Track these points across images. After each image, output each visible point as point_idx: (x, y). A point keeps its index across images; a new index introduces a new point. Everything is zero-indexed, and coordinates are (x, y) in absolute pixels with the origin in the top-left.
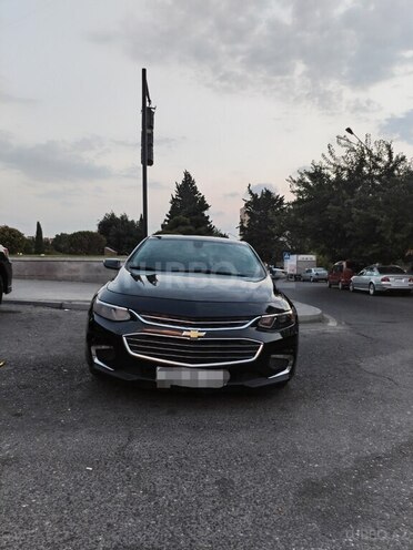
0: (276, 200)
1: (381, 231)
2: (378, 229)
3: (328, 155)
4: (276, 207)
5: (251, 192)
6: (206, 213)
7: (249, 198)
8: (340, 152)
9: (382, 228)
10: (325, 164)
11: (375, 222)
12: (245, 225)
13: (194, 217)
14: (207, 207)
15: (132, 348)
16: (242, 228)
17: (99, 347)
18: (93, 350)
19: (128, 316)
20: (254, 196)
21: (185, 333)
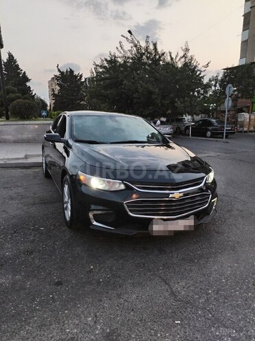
0: (77, 76)
1: (156, 98)
2: (154, 97)
3: (120, 48)
4: (77, 82)
5: (59, 70)
6: (28, 84)
7: (58, 74)
8: (128, 46)
10: (118, 54)
11: (150, 93)
12: (56, 92)
13: (20, 87)
14: (28, 80)
15: (131, 211)
16: (54, 95)
17: (96, 212)
18: (91, 215)
19: (122, 187)
20: (62, 73)
21: (171, 196)
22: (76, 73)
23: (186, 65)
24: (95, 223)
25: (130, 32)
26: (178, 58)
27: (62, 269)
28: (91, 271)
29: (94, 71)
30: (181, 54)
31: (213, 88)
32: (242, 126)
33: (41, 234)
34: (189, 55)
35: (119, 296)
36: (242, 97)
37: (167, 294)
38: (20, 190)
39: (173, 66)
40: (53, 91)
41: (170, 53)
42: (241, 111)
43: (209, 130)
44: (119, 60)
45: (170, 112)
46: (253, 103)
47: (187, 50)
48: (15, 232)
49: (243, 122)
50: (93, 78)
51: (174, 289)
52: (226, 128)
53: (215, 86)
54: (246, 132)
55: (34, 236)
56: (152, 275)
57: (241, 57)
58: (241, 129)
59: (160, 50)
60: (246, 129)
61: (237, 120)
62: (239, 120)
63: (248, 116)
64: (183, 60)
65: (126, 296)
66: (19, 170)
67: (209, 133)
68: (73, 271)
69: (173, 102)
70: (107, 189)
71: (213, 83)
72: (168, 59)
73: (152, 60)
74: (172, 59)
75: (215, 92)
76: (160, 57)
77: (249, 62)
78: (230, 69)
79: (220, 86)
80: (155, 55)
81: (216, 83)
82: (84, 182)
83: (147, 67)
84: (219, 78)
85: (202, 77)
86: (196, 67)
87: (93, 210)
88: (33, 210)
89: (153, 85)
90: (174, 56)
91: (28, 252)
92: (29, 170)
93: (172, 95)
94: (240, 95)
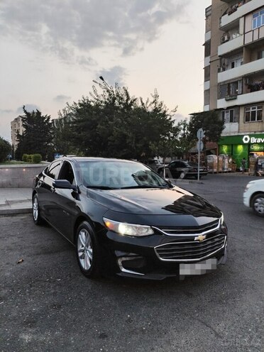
0: (45, 118)
1: (129, 143)
2: (127, 141)
3: (93, 93)
4: (45, 123)
5: (25, 112)
7: (23, 114)
8: (100, 91)
9: (130, 140)
10: (90, 98)
11: (125, 136)
12: (21, 134)
15: (161, 256)
16: (18, 136)
17: (124, 259)
18: (120, 262)
19: (151, 232)
20: (28, 114)
21: (196, 239)
22: (43, 115)
23: (156, 110)
24: (123, 270)
25: (101, 78)
26: (149, 104)
27: (100, 320)
28: (129, 320)
29: (62, 113)
30: (152, 100)
31: (182, 131)
32: (212, 167)
33: (60, 285)
34: (159, 101)
35: (168, 342)
36: (210, 141)
37: (212, 336)
38: (15, 240)
39: (145, 111)
40: (18, 132)
41: (141, 99)
42: (209, 153)
43: (182, 172)
44: (92, 104)
45: (143, 154)
46: (219, 145)
47: (157, 96)
48: (31, 286)
49: (212, 163)
50: (60, 120)
51: (217, 330)
52: (199, 170)
53: (184, 130)
54: (215, 173)
55: (54, 288)
56: (190, 318)
57: (205, 105)
58: (211, 170)
59: (131, 96)
60: (215, 170)
61: (206, 162)
62: (209, 161)
63: (217, 158)
64: (154, 105)
65: (175, 342)
66: (4, 218)
67: (183, 175)
68: (112, 322)
69: (146, 145)
70: (135, 234)
71: (182, 126)
72: (139, 105)
73: (124, 104)
74: (143, 104)
75: (184, 135)
76: (131, 102)
77: (212, 109)
78: (197, 114)
79: (189, 129)
80: (127, 100)
81: (185, 127)
82: (111, 229)
83: (119, 111)
84: (188, 122)
85: (173, 122)
86: (165, 112)
87: (121, 257)
88: (39, 260)
89: (127, 129)
90: (144, 102)
91: (55, 305)
92: (14, 218)
93: (145, 138)
94: (207, 138)
